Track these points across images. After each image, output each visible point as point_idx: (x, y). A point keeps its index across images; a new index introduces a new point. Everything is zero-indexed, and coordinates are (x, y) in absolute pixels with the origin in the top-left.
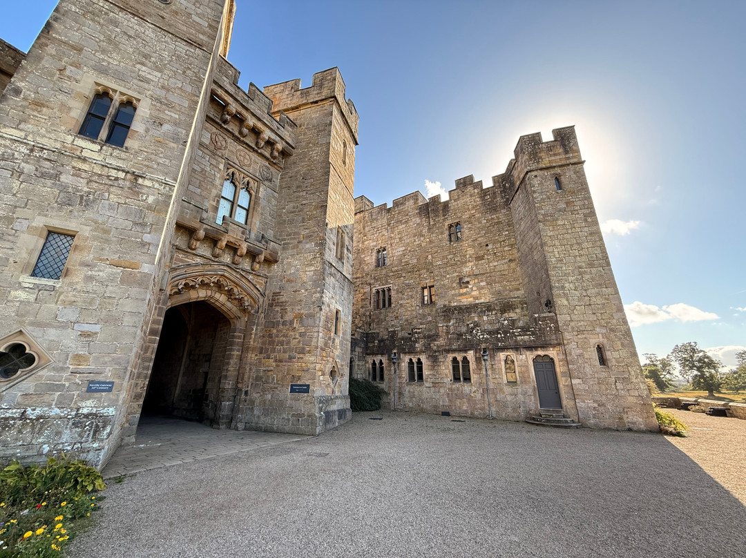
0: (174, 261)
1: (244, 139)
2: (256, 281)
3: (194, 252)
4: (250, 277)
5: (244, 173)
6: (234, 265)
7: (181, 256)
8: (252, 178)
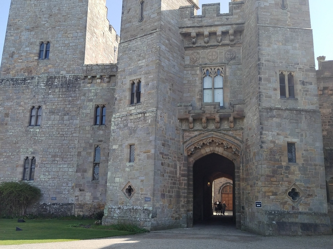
0: (185, 138)
1: (209, 44)
2: (236, 134)
3: (193, 130)
4: (230, 133)
5: (213, 66)
6: (218, 129)
7: (187, 134)
8: (219, 66)
